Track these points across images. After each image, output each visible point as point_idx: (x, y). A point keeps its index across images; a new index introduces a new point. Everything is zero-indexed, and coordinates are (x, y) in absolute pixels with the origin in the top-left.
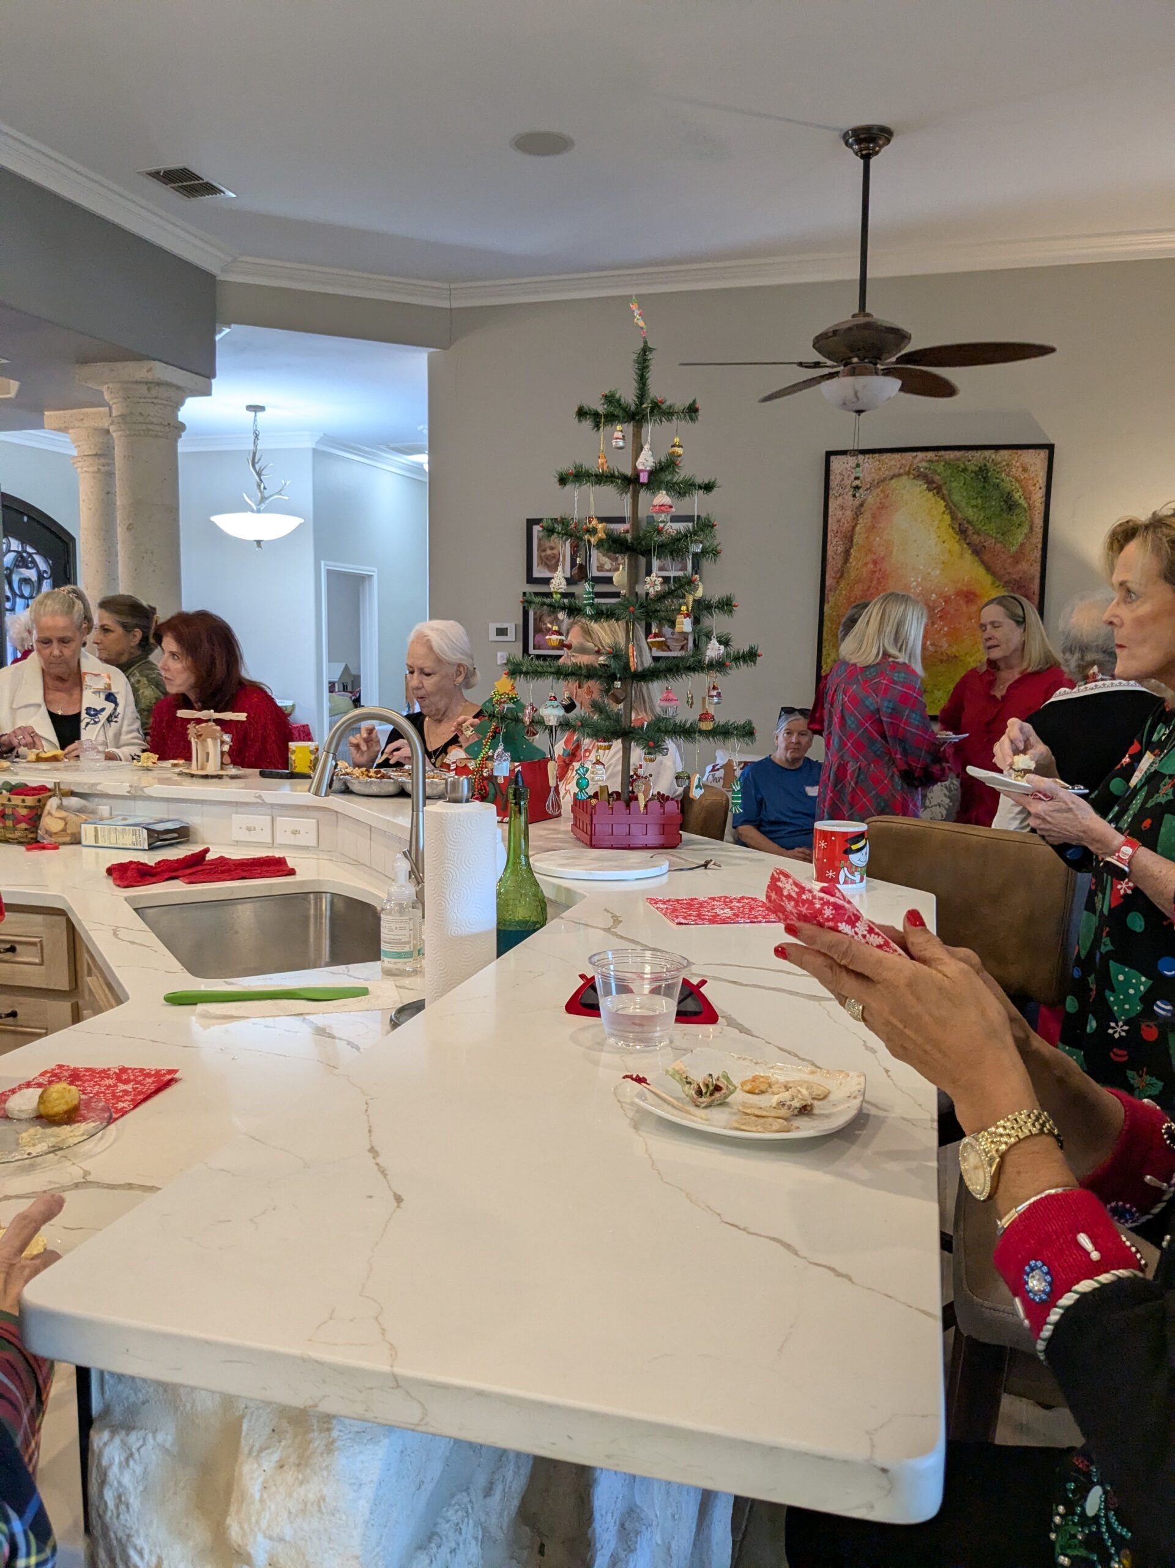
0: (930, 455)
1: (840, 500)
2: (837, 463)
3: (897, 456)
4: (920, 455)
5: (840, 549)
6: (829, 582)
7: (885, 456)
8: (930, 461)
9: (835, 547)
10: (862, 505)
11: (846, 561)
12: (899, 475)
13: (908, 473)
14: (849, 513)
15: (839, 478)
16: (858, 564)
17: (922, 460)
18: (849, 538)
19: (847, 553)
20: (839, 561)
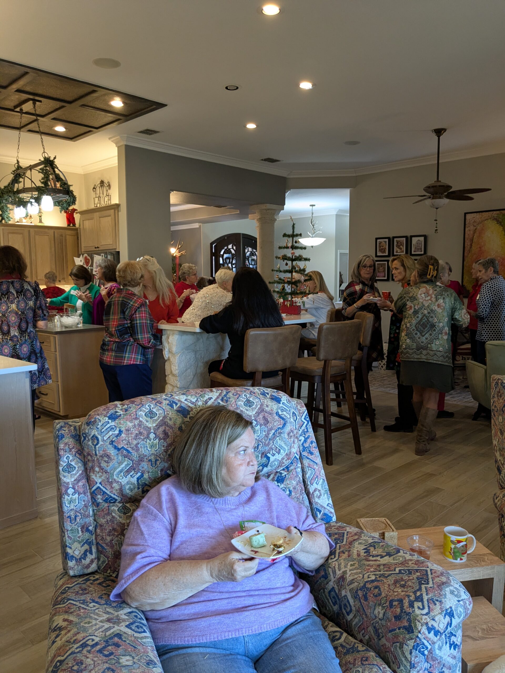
0: (498, 212)
1: (469, 228)
2: (468, 216)
3: (487, 213)
4: (495, 212)
5: (469, 244)
6: (466, 254)
7: (483, 213)
8: (498, 214)
9: (468, 243)
10: (476, 229)
11: (471, 247)
12: (488, 219)
13: (491, 218)
14: (472, 232)
15: (469, 221)
16: (475, 248)
17: (495, 214)
18: (472, 240)
19: (471, 245)
20: (469, 247)
